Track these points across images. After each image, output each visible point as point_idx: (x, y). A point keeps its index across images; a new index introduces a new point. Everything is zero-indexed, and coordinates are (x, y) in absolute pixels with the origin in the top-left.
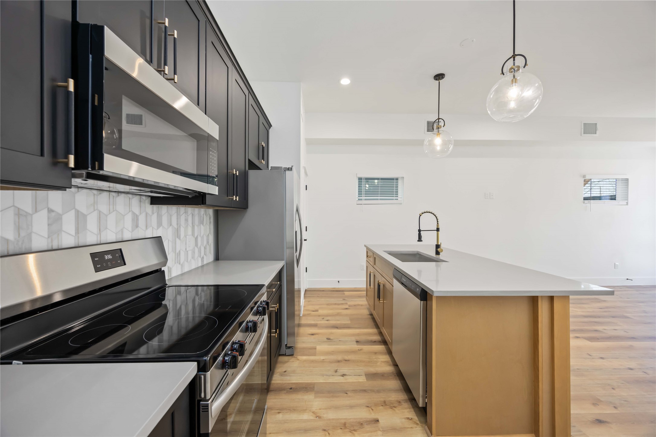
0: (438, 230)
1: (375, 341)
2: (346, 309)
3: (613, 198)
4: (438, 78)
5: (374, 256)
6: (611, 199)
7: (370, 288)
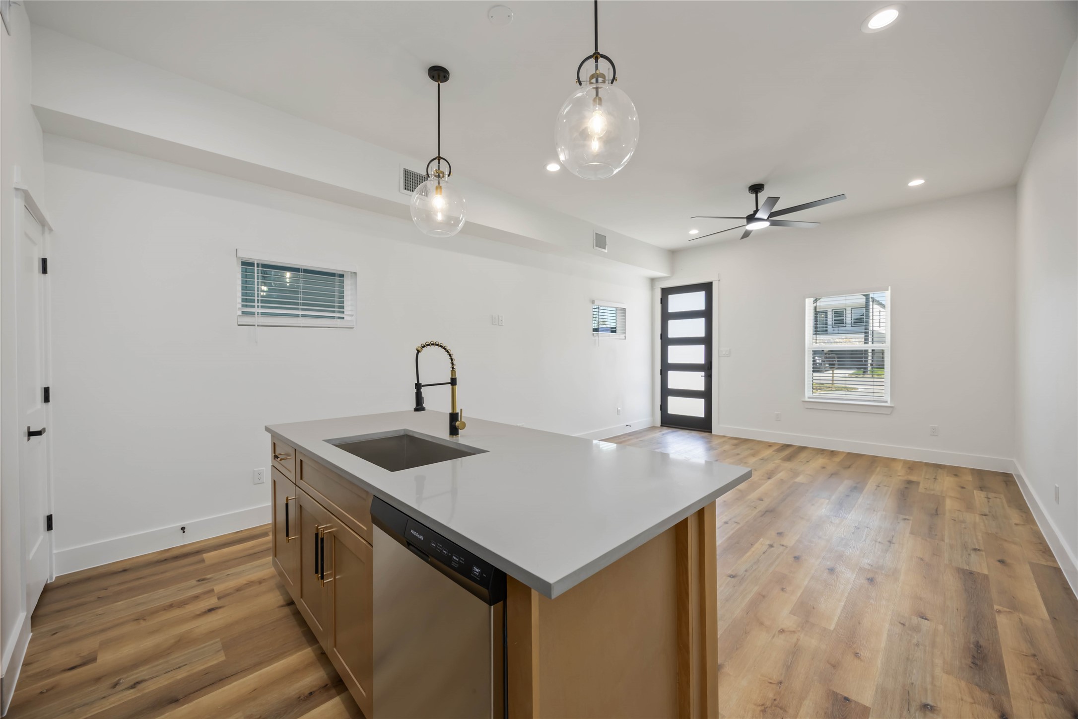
0: (453, 382)
1: (311, 694)
2: (211, 610)
3: (613, 330)
4: (435, 73)
5: (299, 457)
6: (612, 332)
7: (288, 541)
